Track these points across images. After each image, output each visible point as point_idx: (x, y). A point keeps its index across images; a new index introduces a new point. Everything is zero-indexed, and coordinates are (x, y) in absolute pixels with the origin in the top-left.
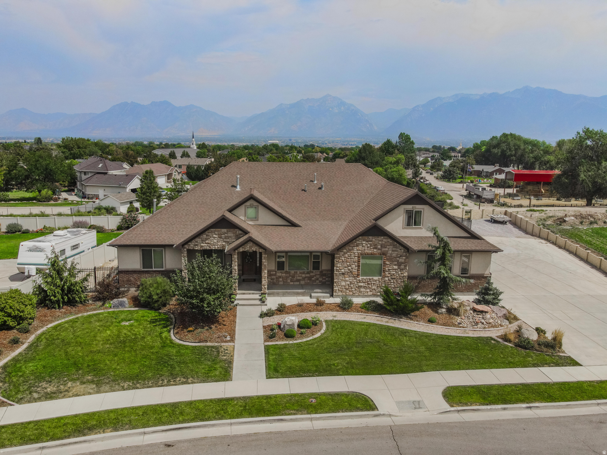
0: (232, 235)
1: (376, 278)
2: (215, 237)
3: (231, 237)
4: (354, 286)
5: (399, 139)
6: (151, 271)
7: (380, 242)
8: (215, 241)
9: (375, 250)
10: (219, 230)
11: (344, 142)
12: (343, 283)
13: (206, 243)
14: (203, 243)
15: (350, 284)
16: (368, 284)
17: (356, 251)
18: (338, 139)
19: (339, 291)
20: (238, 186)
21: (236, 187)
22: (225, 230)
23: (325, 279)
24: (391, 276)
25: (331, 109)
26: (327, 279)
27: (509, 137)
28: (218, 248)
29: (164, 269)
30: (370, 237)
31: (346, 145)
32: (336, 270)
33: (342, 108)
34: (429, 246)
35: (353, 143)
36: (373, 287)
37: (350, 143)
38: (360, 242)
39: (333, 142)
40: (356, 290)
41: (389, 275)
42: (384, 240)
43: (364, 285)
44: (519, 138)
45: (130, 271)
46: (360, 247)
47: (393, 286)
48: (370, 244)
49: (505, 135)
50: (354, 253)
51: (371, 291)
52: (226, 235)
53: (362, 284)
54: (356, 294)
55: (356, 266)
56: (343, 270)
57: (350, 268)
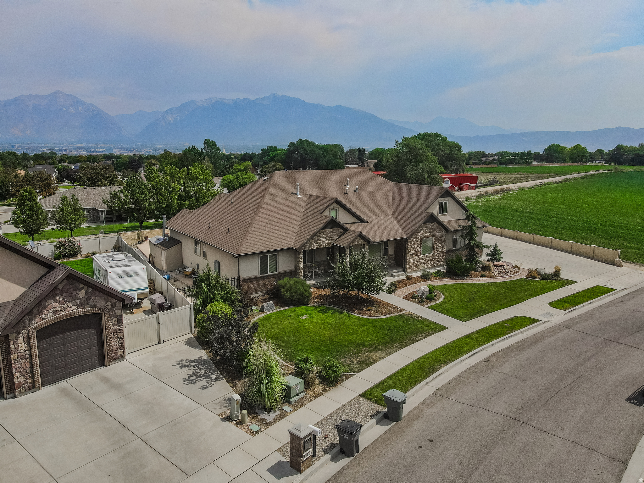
0: (336, 233)
1: (430, 255)
2: (324, 237)
3: (334, 235)
4: (418, 263)
5: (205, 146)
6: (267, 276)
7: (432, 227)
8: (324, 240)
9: (430, 234)
10: (327, 230)
11: (88, 148)
12: (412, 262)
13: (317, 243)
14: (315, 243)
15: (416, 262)
16: (426, 260)
17: (420, 235)
18: (80, 145)
19: (410, 268)
20: (298, 193)
21: (296, 194)
22: (330, 230)
23: (391, 262)
24: (437, 252)
25: (64, 109)
26: (392, 262)
27: (305, 143)
28: (326, 246)
29: (277, 272)
30: (427, 224)
31: (93, 152)
32: (409, 251)
33: (80, 108)
34: (459, 226)
35: (101, 150)
36: (428, 262)
37: (98, 150)
38: (422, 229)
39: (75, 148)
40: (419, 266)
41: (436, 251)
42: (435, 225)
43: (424, 261)
44: (312, 144)
45: (251, 279)
46: (422, 232)
47: (438, 259)
48: (427, 229)
49: (301, 141)
50: (419, 237)
51: (427, 265)
52: (331, 234)
53: (422, 261)
54: (419, 269)
55: (419, 247)
56: (412, 252)
57: (416, 249)
